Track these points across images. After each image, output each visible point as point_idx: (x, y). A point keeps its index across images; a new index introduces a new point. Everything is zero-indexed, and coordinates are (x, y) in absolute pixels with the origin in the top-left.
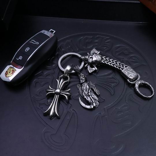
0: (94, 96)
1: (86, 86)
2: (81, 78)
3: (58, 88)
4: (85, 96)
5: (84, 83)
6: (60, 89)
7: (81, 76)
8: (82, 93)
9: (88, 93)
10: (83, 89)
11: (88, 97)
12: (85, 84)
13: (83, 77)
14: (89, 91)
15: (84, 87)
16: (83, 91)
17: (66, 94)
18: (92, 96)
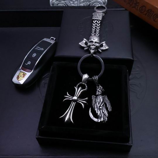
0: (105, 111)
1: (101, 99)
2: (98, 90)
3: (76, 96)
4: (96, 108)
5: (99, 95)
6: (77, 96)
7: (99, 88)
8: (95, 104)
9: (100, 106)
10: (96, 101)
11: (99, 110)
12: (100, 97)
13: (101, 90)
15: (98, 99)
16: (96, 102)
17: (82, 102)
18: (102, 110)
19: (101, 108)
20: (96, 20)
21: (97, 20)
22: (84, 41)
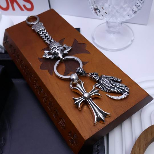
2: (94, 76)
3: (84, 93)
5: (100, 79)
11: (115, 88)
12: (102, 79)
14: (111, 83)
15: (102, 82)
16: (104, 86)
17: (94, 93)
18: (117, 85)
19: (114, 85)
20: (40, 31)
21: (42, 30)
22: (45, 53)
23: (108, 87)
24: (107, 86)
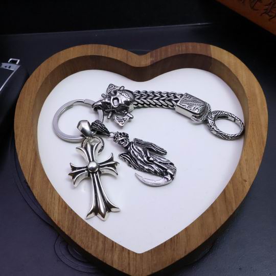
0: (160, 159)
1: (137, 148)
2: (120, 139)
4: (145, 167)
7: (117, 136)
8: (136, 163)
9: (148, 158)
10: (134, 157)
11: (151, 165)
12: (133, 147)
13: (123, 137)
14: (147, 155)
15: (133, 152)
16: (135, 160)
18: (157, 161)
19: (151, 159)
23: (141, 161)
24: (139, 160)
